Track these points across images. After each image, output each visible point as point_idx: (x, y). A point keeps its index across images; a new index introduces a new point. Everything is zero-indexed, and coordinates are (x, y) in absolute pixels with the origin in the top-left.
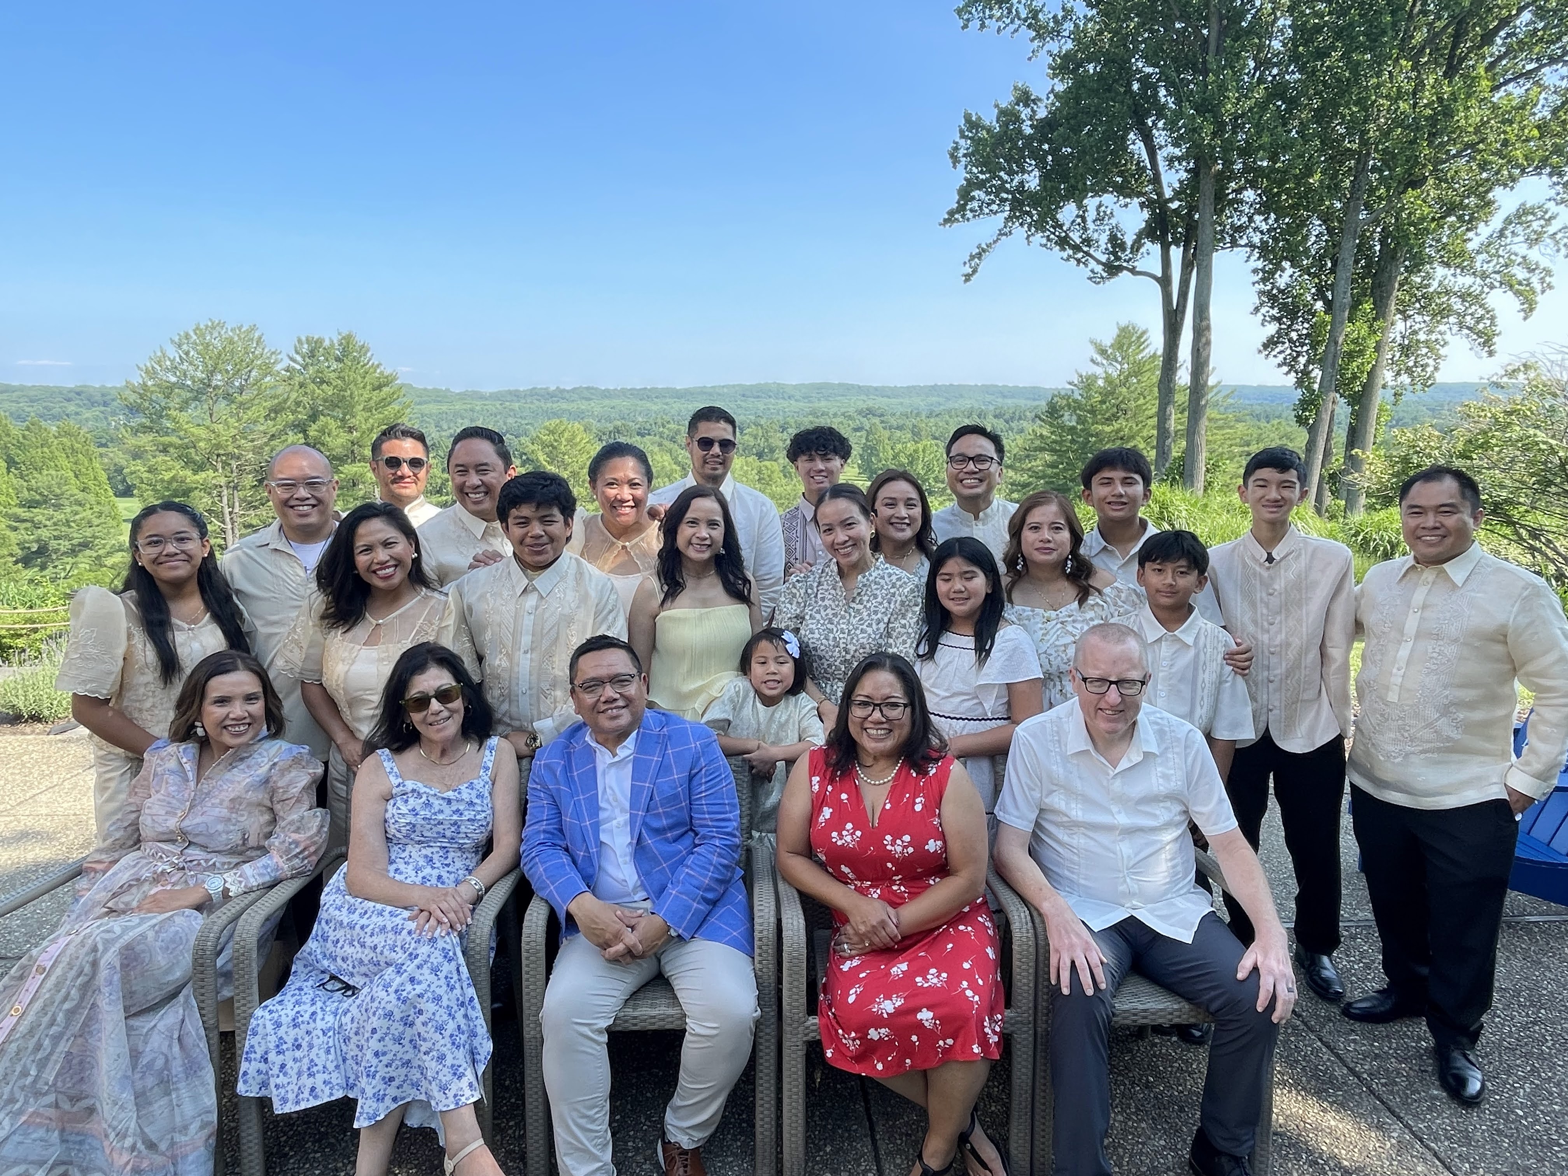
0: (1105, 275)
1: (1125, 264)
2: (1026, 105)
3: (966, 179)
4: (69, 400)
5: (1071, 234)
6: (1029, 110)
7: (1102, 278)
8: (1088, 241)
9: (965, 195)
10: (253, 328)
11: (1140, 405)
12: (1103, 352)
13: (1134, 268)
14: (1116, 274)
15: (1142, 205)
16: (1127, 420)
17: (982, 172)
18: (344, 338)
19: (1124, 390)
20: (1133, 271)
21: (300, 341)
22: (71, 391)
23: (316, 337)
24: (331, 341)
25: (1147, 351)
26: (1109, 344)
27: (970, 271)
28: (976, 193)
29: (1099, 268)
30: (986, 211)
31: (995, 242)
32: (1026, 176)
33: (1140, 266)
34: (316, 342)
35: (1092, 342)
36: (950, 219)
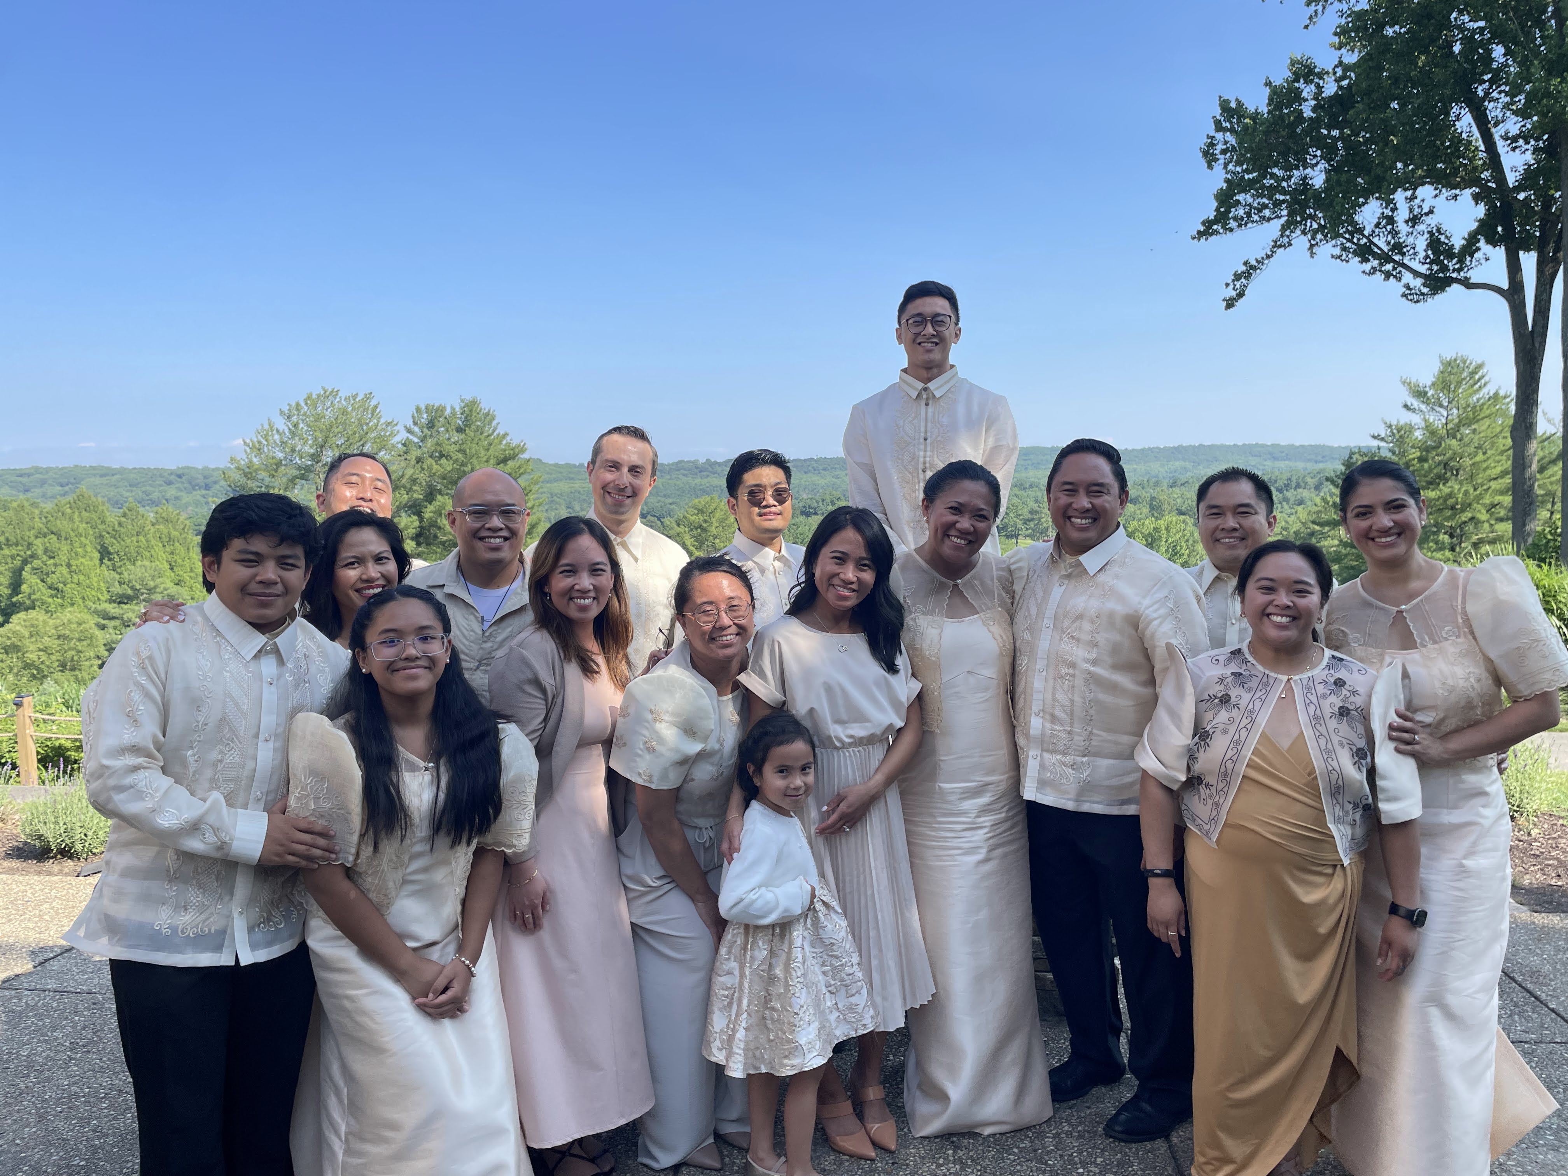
0: (1425, 290)
1: (1454, 275)
2: (1308, 82)
3: (1227, 181)
4: (170, 483)
5: (1375, 240)
6: (1313, 87)
7: (1423, 294)
8: (1398, 248)
9: (1225, 199)
10: (368, 397)
11: (1478, 463)
12: (1420, 394)
13: (1467, 279)
14: (1443, 289)
15: (1476, 198)
16: (1461, 483)
17: (1247, 171)
18: (467, 405)
19: (1454, 442)
20: (1467, 284)
21: (418, 409)
22: (172, 473)
23: (436, 405)
24: (453, 408)
25: (1485, 390)
26: (1429, 383)
27: (1234, 294)
28: (1240, 197)
29: (1417, 283)
30: (1256, 217)
31: (1268, 257)
32: (1308, 171)
33: (1475, 275)
34: (436, 411)
35: (1404, 383)
36: (1207, 230)
